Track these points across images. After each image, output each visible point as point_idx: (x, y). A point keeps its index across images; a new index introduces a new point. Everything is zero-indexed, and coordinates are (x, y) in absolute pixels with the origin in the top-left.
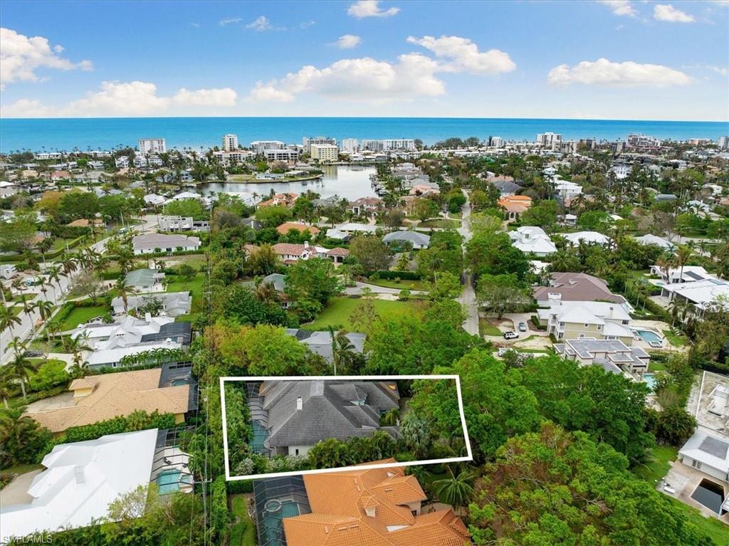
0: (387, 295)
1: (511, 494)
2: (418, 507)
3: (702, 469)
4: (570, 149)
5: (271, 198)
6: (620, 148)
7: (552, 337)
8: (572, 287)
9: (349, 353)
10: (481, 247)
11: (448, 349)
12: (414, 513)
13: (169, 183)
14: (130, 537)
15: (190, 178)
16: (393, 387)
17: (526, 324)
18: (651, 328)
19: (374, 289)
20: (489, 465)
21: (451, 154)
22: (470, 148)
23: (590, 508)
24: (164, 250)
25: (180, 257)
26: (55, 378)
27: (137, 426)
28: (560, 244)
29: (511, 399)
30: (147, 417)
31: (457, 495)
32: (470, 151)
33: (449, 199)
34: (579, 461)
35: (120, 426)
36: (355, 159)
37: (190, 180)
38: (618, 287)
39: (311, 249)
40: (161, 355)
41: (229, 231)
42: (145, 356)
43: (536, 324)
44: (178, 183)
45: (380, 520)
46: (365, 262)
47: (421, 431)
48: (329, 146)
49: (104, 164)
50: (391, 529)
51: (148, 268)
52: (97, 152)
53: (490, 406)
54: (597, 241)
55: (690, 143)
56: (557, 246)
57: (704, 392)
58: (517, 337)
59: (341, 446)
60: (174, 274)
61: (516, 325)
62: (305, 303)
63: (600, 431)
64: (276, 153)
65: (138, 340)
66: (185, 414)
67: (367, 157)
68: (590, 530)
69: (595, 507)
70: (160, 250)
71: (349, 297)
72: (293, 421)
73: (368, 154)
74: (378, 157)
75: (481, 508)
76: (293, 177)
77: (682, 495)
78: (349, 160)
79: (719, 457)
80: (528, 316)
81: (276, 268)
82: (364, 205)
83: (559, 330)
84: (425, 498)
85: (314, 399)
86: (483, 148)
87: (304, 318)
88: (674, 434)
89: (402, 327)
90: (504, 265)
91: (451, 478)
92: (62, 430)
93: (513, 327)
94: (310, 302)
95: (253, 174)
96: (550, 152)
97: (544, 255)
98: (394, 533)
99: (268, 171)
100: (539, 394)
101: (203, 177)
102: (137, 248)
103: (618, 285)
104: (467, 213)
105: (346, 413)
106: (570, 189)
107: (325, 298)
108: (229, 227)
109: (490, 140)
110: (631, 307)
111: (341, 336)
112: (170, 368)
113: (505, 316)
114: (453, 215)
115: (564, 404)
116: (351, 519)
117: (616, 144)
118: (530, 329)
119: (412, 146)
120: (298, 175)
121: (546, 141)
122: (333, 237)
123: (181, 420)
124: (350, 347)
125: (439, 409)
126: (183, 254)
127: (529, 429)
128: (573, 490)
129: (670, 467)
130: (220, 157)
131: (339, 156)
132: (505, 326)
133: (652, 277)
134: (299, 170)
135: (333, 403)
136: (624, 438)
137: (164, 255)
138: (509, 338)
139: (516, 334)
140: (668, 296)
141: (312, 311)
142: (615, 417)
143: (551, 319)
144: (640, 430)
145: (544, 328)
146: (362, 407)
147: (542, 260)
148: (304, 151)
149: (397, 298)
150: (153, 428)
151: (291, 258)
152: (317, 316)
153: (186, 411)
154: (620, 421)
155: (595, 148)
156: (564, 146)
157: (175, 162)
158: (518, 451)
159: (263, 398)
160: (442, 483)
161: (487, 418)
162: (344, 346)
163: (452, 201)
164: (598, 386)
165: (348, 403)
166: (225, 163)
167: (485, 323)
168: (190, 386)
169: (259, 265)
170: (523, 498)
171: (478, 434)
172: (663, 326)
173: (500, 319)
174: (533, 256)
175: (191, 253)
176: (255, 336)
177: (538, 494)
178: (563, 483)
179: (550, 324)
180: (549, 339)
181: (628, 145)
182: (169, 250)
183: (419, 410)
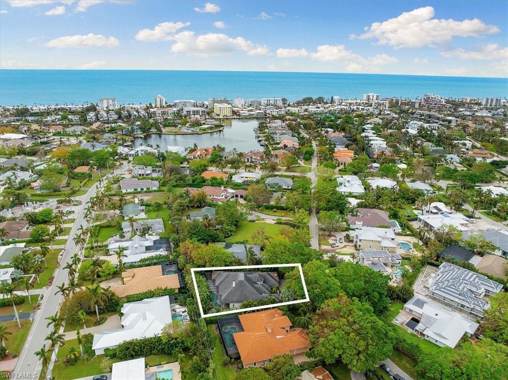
0: (269, 220)
1: (325, 322)
2: (288, 329)
3: (413, 313)
4: (384, 107)
5: (196, 150)
6: (417, 106)
7: (355, 246)
8: (368, 217)
9: (255, 258)
10: (321, 194)
11: (302, 257)
12: (287, 331)
13: (126, 135)
14: (173, 341)
15: (139, 131)
16: (276, 275)
17: (343, 238)
18: (408, 242)
19: (262, 216)
20: (317, 311)
21: (306, 110)
22: (319, 105)
23: (353, 327)
24: (139, 190)
25: (149, 194)
26: (111, 271)
27: (159, 295)
28: (367, 187)
29: (328, 283)
30: (163, 290)
31: (305, 323)
32: (319, 108)
33: (304, 152)
34: (352, 310)
35: (151, 295)
36: (243, 114)
37: (139, 132)
38: (395, 216)
39: (225, 190)
40: (159, 257)
41: (176, 177)
42: (151, 258)
43: (348, 239)
44: (132, 135)
45: (274, 333)
46: (256, 200)
47: (290, 296)
48: (226, 105)
49: (80, 118)
50: (278, 337)
51: (134, 202)
52: (71, 106)
53: (319, 286)
54: (387, 186)
55: (464, 101)
56: (365, 188)
57: (424, 277)
58: (338, 246)
59: (255, 303)
60: (149, 206)
61: (338, 239)
62: (227, 227)
63: (367, 297)
64: (191, 110)
65: (144, 249)
66: (179, 289)
67: (251, 113)
68: (352, 335)
69: (356, 327)
70: (137, 190)
71: (249, 221)
72: (231, 292)
73: (251, 110)
74: (258, 113)
75: (314, 327)
76: (205, 130)
77: (402, 324)
78: (239, 115)
79: (420, 308)
80: (344, 234)
81: (206, 203)
82: (253, 157)
83: (359, 243)
84: (292, 325)
85: (241, 282)
86: (327, 105)
87: (227, 235)
88: (403, 298)
89: (280, 245)
90: (333, 203)
91: (302, 316)
92: (123, 296)
93: (336, 240)
94: (230, 227)
95: (179, 127)
96: (371, 109)
97: (357, 194)
98: (280, 338)
99: (188, 125)
100: (341, 281)
101: (147, 130)
102: (124, 188)
103: (394, 215)
104: (315, 162)
105: (255, 288)
106: (378, 144)
107: (237, 223)
108: (175, 174)
109: (332, 98)
110: (400, 228)
111: (251, 250)
112: (166, 265)
113: (332, 233)
114: (306, 162)
115: (351, 285)
116: (262, 333)
117: (415, 103)
118: (345, 241)
119: (280, 103)
120: (208, 128)
121: (369, 99)
122: (236, 181)
123: (177, 291)
124: (254, 255)
125: (298, 287)
126: (150, 192)
127: (335, 296)
128: (348, 321)
129: (399, 312)
130: (154, 113)
131: (233, 111)
132: (332, 239)
133: (415, 209)
134: (208, 124)
135: (249, 283)
136: (376, 300)
137: (139, 193)
138: (333, 247)
139: (337, 245)
140: (421, 221)
141: (231, 231)
142: (373, 291)
143: (355, 236)
144: (384, 296)
145: (352, 241)
146: (262, 285)
147: (356, 197)
148: (209, 107)
149: (275, 222)
150: (166, 295)
151: (215, 197)
152: (233, 234)
153: (179, 287)
154: (375, 293)
155: (401, 105)
156: (380, 105)
157: (126, 117)
158: (328, 306)
159: (214, 281)
160: (299, 319)
161: (318, 291)
162: (252, 255)
163: (306, 153)
164: (367, 277)
165: (255, 283)
166: (159, 118)
167: (322, 238)
168: (178, 275)
169: (198, 202)
170: (329, 324)
171: (314, 298)
172: (413, 240)
173: (330, 236)
174: (351, 195)
175: (155, 191)
176: (208, 250)
177: (335, 322)
178: (345, 318)
179: (355, 240)
180: (354, 247)
181: (423, 103)
182: (142, 189)
183: (289, 287)
